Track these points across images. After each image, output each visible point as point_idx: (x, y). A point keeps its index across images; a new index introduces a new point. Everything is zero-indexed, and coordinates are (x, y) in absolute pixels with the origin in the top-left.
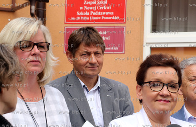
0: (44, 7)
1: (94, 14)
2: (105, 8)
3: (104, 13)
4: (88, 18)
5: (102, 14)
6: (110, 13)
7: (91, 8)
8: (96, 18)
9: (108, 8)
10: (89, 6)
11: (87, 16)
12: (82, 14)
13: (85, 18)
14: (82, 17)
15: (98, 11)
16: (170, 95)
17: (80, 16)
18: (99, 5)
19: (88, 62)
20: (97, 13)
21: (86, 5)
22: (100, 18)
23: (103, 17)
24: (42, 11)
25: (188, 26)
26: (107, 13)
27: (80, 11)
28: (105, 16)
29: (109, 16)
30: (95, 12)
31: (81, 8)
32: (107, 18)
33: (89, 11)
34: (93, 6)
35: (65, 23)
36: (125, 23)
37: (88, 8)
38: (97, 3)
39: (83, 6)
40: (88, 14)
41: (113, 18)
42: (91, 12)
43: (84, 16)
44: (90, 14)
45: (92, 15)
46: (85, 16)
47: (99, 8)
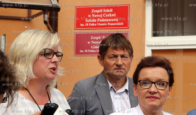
0: (57, 15)
1: (101, 21)
2: (110, 16)
3: (110, 20)
4: (96, 25)
5: (108, 21)
6: (114, 20)
7: (98, 16)
8: (102, 24)
9: (113, 15)
10: (96, 14)
11: (95, 23)
12: (90, 21)
13: (93, 25)
14: (90, 24)
15: (105, 18)
16: (158, 92)
17: (88, 23)
18: (105, 13)
19: (115, 64)
20: (103, 20)
21: (93, 13)
22: (106, 24)
23: (109, 23)
24: (55, 19)
25: (185, 31)
26: (112, 20)
27: (89, 18)
28: (111, 22)
29: (114, 22)
30: (102, 19)
31: (89, 16)
32: (112, 24)
33: (96, 18)
34: (100, 13)
35: (75, 29)
36: (128, 28)
37: (96, 16)
38: (103, 11)
39: (91, 14)
40: (96, 21)
41: (118, 24)
42: (98, 19)
43: (91, 23)
44: (97, 20)
45: (99, 22)
46: (93, 22)
47: (105, 15)
